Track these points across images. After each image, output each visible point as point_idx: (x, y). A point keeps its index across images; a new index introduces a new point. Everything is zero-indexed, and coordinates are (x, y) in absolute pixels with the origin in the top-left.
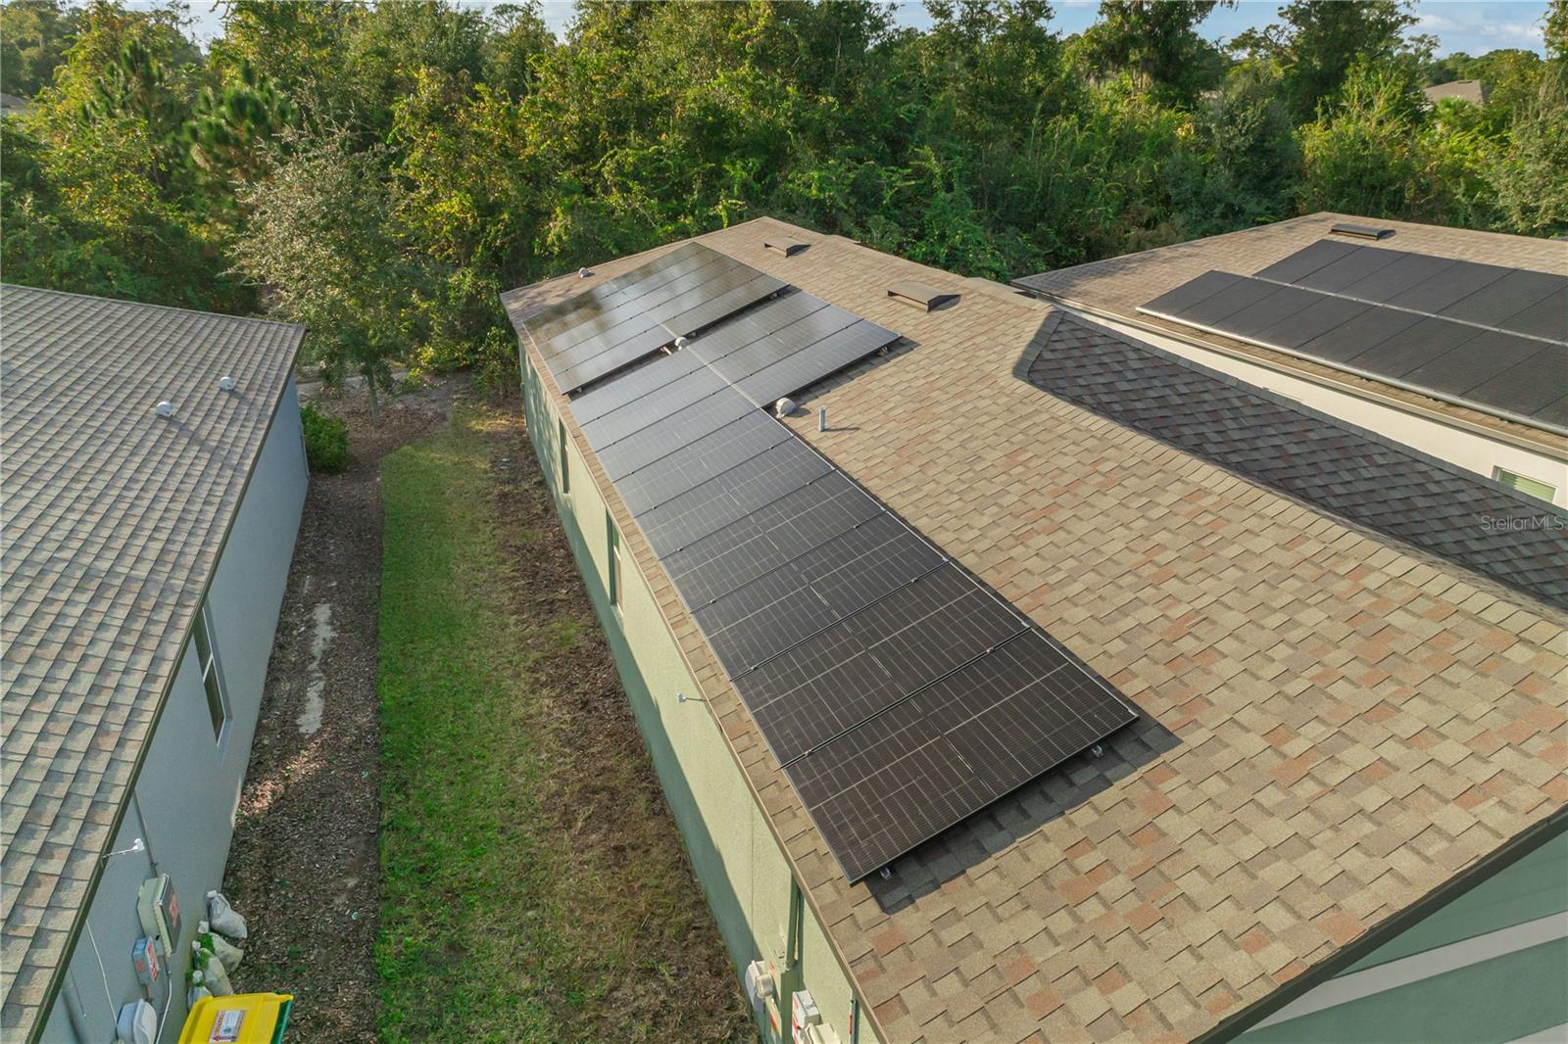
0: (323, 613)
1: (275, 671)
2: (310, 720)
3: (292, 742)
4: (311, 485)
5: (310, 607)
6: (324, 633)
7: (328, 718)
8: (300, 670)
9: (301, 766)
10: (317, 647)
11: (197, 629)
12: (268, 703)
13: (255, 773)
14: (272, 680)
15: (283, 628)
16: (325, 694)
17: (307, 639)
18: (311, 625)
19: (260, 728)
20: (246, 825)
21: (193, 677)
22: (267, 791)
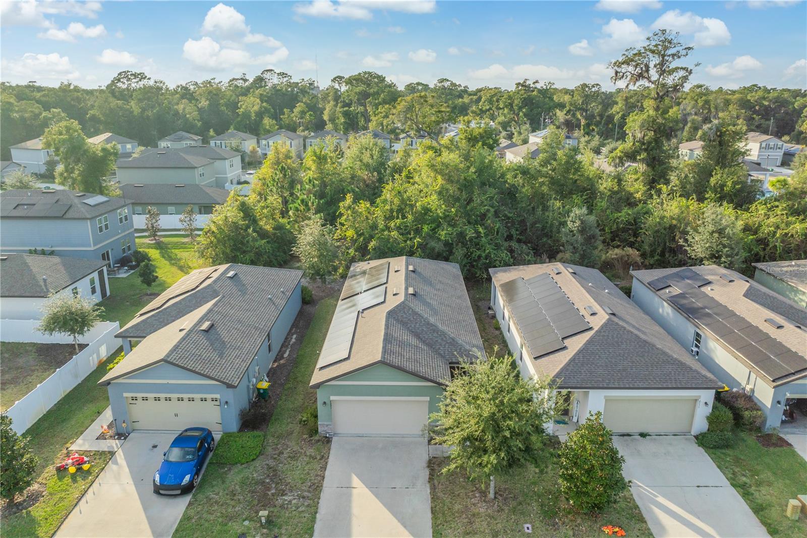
0: (295, 336)
1: (283, 346)
2: (286, 355)
3: (282, 358)
4: (302, 307)
5: (292, 335)
6: (293, 340)
7: (289, 355)
8: (287, 346)
9: (282, 362)
10: (291, 343)
11: (268, 335)
12: (280, 351)
13: (275, 361)
14: (281, 348)
15: (286, 338)
16: (290, 351)
17: (290, 341)
18: (292, 338)
19: (277, 355)
20: (272, 368)
21: (266, 344)
22: (276, 364)
